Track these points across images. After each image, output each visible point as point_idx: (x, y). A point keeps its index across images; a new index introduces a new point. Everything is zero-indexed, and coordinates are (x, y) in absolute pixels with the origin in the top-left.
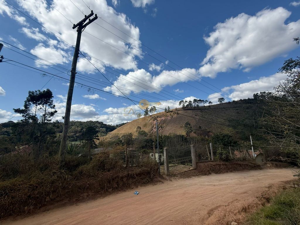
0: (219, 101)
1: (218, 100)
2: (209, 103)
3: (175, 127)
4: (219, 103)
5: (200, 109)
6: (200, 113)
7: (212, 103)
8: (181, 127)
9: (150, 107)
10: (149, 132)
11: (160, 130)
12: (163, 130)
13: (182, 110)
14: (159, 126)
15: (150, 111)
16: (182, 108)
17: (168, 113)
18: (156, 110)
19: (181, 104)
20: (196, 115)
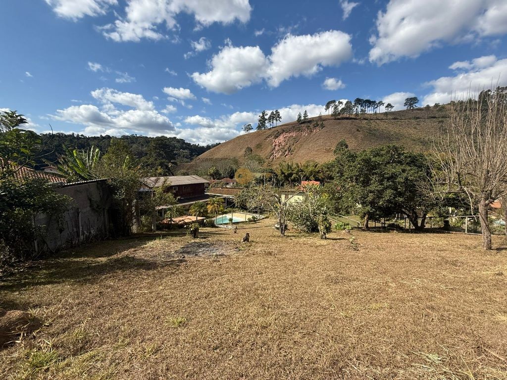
0: (406, 104)
1: (405, 102)
2: (386, 107)
3: (316, 151)
4: (405, 108)
5: (367, 120)
6: (367, 126)
7: (392, 107)
8: (328, 151)
9: (269, 113)
10: (267, 159)
11: (286, 155)
12: (292, 156)
13: (331, 119)
14: (286, 148)
15: (270, 118)
16: (332, 115)
17: (303, 125)
18: (280, 118)
19: (330, 109)
20: (358, 130)
